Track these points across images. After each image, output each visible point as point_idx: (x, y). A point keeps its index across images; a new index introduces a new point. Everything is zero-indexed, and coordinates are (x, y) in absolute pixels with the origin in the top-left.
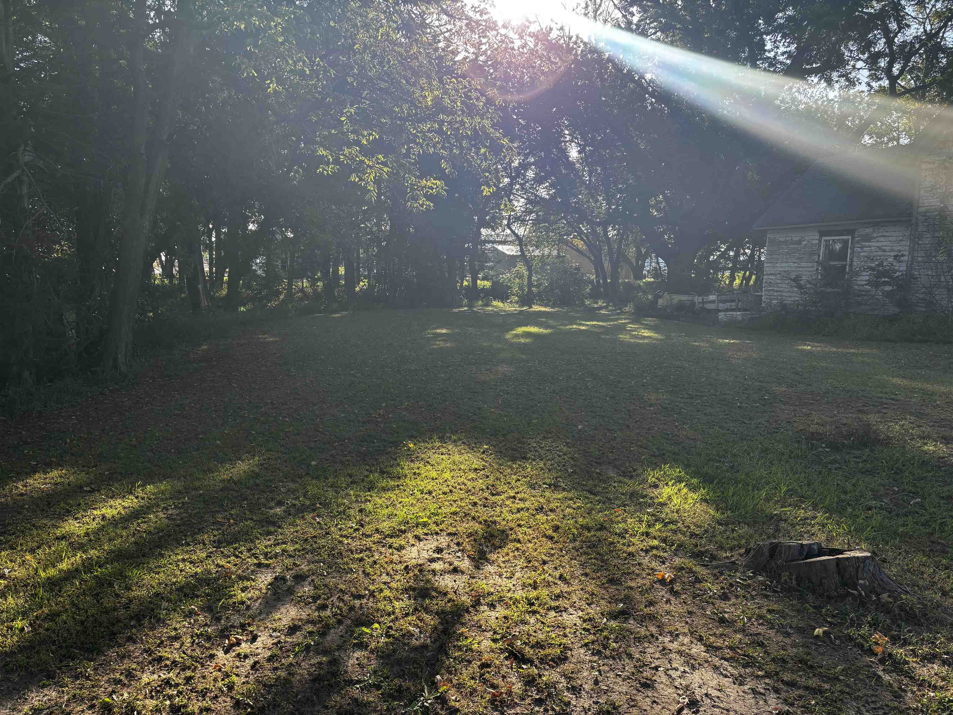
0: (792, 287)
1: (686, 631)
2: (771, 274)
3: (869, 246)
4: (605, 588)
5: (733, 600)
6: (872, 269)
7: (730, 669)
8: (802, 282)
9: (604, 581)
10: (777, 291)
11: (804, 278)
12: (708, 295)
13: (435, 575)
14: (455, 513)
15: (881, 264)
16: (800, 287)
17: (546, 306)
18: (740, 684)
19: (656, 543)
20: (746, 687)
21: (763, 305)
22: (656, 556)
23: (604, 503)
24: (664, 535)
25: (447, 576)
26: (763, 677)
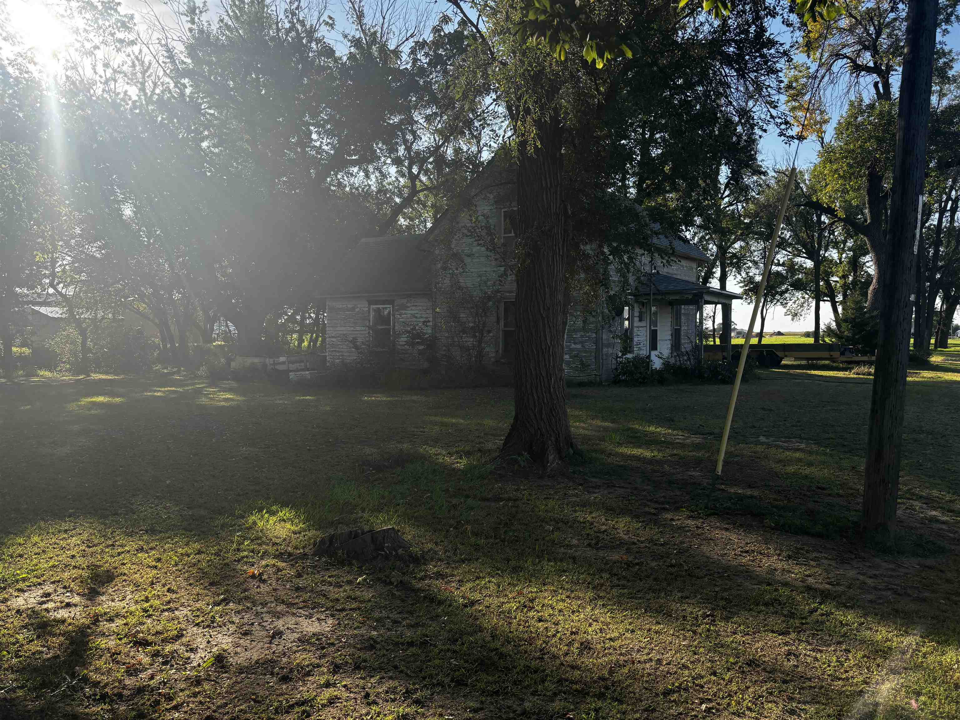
0: (350, 348)
1: (273, 600)
2: (333, 337)
3: (405, 314)
4: (208, 589)
5: (305, 576)
6: (408, 332)
7: (303, 612)
8: (358, 343)
9: (207, 584)
10: (338, 352)
11: (360, 340)
12: (278, 357)
13: (48, 612)
14: (54, 566)
15: (414, 329)
16: (356, 347)
17: (107, 373)
18: (310, 618)
19: (246, 553)
20: (313, 619)
21: (328, 364)
22: (246, 563)
23: (199, 535)
24: (252, 547)
25: (60, 611)
26: (324, 611)
